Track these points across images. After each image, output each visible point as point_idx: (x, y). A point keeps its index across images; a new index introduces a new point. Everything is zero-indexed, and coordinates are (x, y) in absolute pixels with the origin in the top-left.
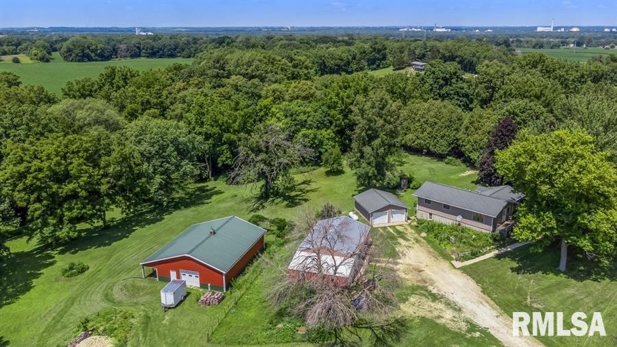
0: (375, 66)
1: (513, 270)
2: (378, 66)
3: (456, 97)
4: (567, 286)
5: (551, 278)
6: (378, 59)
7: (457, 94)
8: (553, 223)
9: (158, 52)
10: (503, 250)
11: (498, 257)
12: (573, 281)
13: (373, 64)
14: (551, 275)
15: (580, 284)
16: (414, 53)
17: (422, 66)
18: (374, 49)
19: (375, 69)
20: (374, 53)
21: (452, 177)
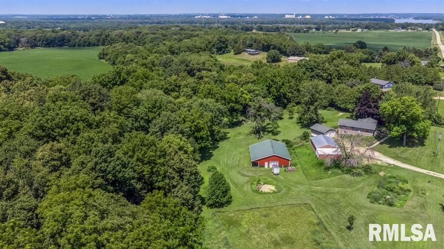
0: (222, 52)
1: (389, 147)
2: (224, 52)
3: (317, 77)
4: (409, 150)
5: (402, 148)
6: (224, 48)
7: (317, 76)
8: (405, 129)
9: (51, 43)
10: (381, 141)
11: (381, 144)
12: (409, 148)
13: (221, 50)
14: (402, 147)
15: (412, 149)
16: (246, 43)
17: (253, 52)
18: (221, 41)
19: (222, 54)
20: (220, 44)
21: (336, 116)
